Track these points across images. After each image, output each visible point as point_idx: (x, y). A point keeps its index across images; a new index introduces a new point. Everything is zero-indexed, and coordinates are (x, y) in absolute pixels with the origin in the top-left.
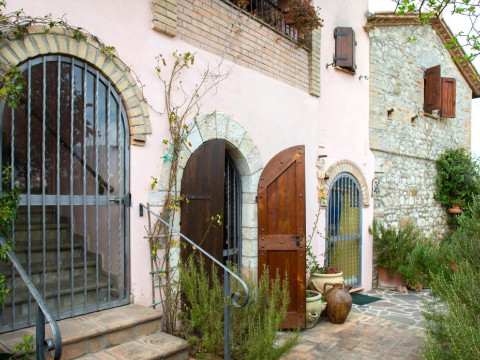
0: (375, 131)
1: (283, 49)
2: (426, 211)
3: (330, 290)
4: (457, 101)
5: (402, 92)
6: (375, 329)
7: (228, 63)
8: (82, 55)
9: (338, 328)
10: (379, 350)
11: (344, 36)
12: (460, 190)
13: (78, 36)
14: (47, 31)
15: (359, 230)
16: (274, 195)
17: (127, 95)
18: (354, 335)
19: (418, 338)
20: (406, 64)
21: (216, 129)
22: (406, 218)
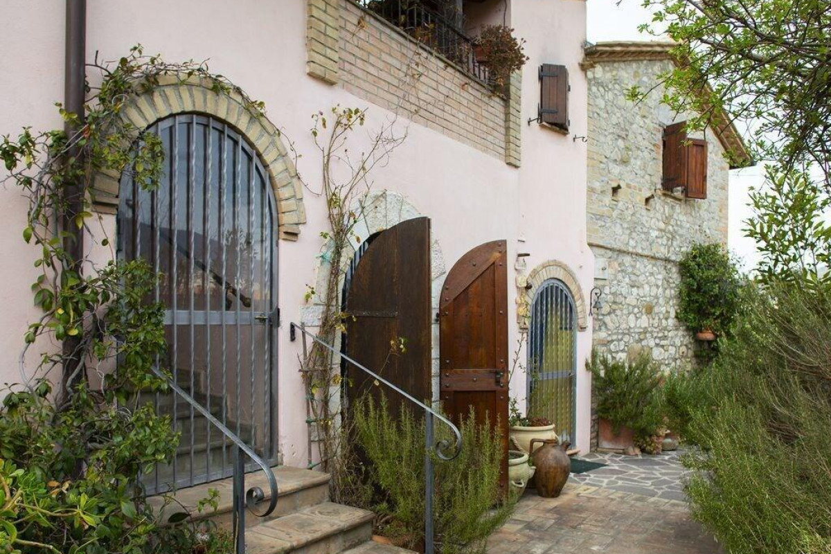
0: (596, 217)
1: (472, 98)
2: (665, 337)
3: (540, 449)
4: (709, 173)
5: (632, 161)
6: (604, 502)
7: (403, 120)
8: (222, 115)
9: (553, 503)
10: (612, 527)
11: (553, 77)
12: (713, 306)
13: (217, 87)
14: (183, 83)
15: (572, 365)
16: (463, 311)
17: (277, 168)
18: (577, 511)
19: (663, 511)
20: (638, 118)
21: (385, 216)
22: (637, 347)
